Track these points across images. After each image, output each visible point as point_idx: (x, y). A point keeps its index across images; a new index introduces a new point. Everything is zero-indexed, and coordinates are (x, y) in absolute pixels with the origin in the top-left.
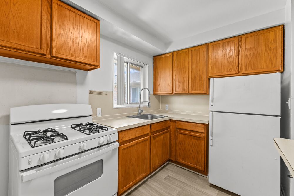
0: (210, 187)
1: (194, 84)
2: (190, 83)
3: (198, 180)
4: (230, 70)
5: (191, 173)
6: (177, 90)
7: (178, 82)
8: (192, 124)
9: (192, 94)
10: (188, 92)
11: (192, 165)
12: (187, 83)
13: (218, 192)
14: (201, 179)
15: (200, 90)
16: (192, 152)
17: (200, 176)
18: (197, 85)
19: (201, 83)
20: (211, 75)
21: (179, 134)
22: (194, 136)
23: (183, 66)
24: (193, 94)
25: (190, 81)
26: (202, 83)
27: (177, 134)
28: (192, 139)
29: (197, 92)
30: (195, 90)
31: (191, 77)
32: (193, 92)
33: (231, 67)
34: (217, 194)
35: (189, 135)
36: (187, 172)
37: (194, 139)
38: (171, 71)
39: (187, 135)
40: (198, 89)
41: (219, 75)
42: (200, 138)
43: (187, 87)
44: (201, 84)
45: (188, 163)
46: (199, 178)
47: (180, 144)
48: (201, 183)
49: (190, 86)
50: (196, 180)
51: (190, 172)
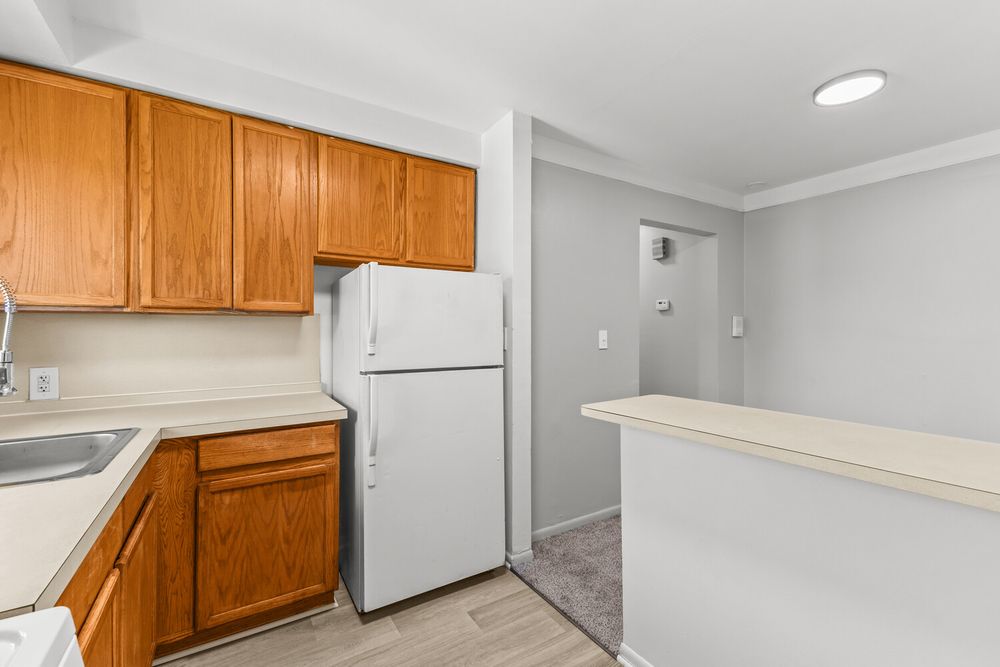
0: (368, 625)
1: (256, 273)
2: (242, 268)
3: (320, 636)
4: (379, 244)
5: (276, 631)
6: (163, 290)
7: (169, 251)
8: (287, 432)
9: (247, 311)
10: (227, 304)
11: (288, 597)
12: (225, 263)
13: (393, 619)
14: (324, 625)
15: (284, 298)
16: (283, 546)
17: (312, 619)
18: (270, 279)
19: (287, 272)
20: (325, 250)
21: (217, 497)
22: (292, 481)
23: (201, 184)
24: (250, 312)
25: (239, 258)
26: (292, 272)
27: (206, 503)
28: (286, 495)
29: (269, 304)
30: (265, 297)
31: (246, 242)
32: (258, 304)
33: (383, 238)
34: (398, 628)
35: (271, 484)
36: (260, 643)
37: (292, 489)
38: (122, 189)
39: (262, 485)
40: (275, 296)
41: (351, 253)
42: (319, 478)
43: (226, 283)
44: (288, 275)
45: (265, 603)
46: (316, 628)
47: (224, 540)
48: (336, 634)
49: (239, 279)
50: (314, 639)
51: (267, 635)
